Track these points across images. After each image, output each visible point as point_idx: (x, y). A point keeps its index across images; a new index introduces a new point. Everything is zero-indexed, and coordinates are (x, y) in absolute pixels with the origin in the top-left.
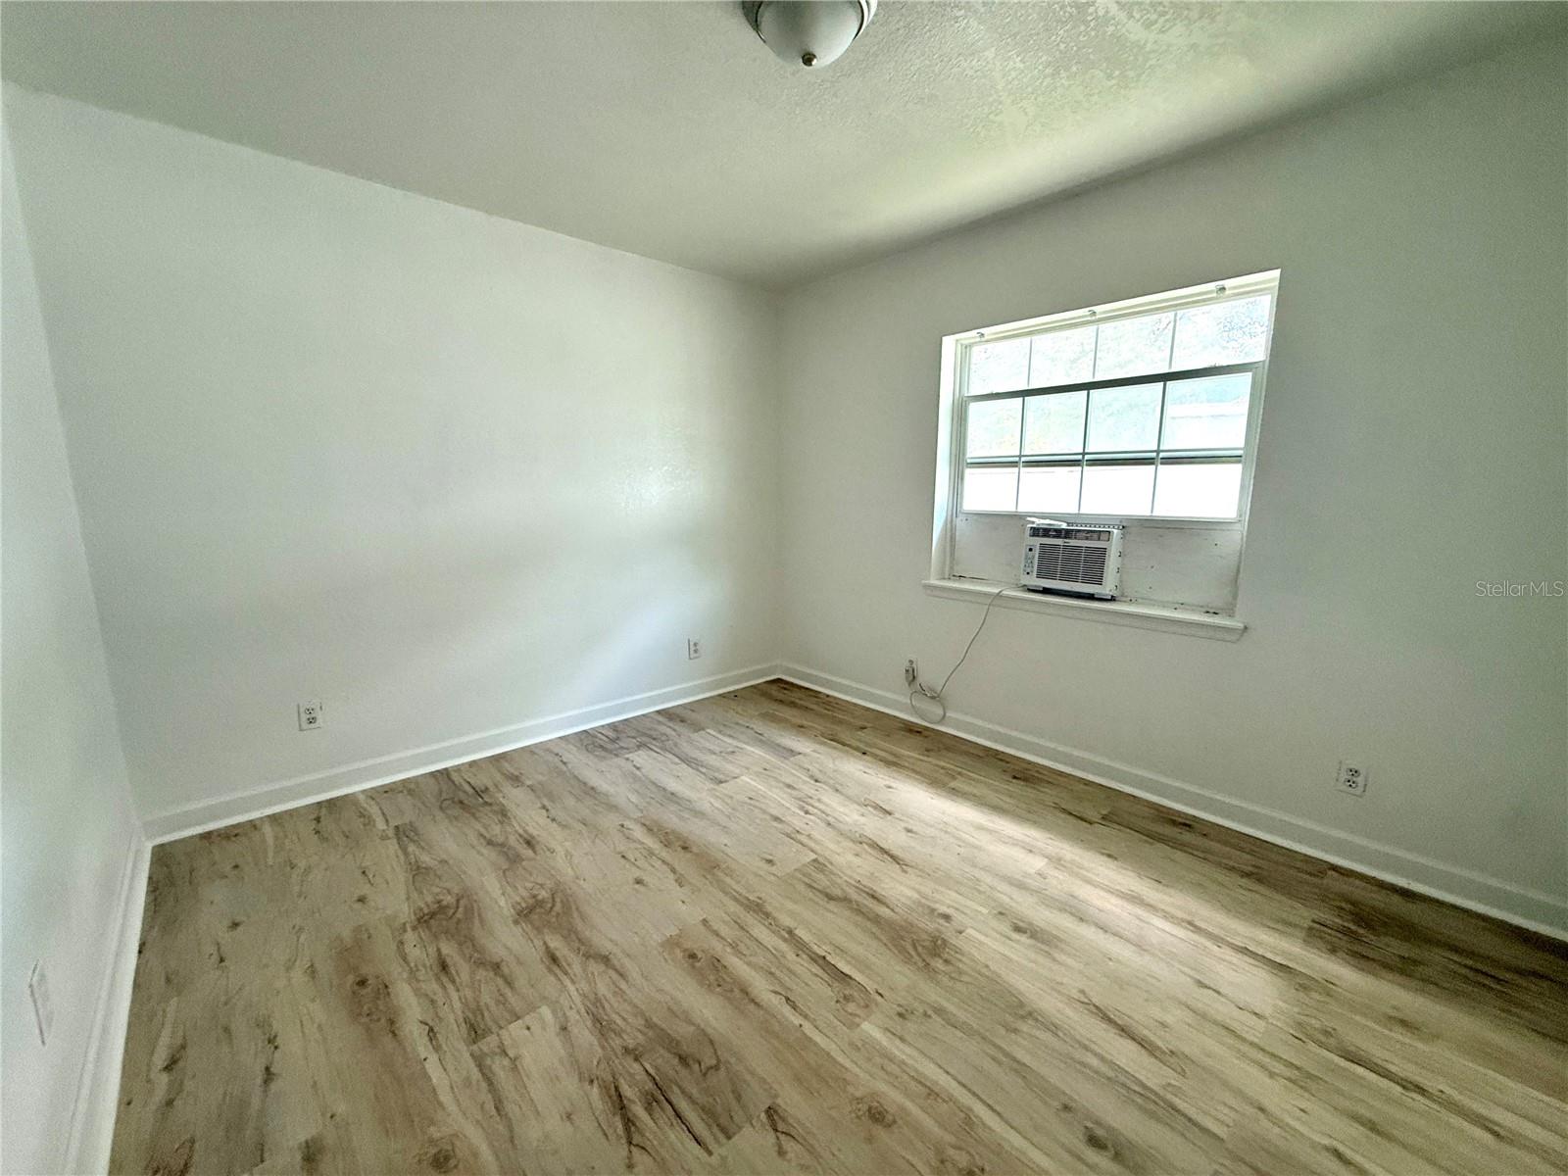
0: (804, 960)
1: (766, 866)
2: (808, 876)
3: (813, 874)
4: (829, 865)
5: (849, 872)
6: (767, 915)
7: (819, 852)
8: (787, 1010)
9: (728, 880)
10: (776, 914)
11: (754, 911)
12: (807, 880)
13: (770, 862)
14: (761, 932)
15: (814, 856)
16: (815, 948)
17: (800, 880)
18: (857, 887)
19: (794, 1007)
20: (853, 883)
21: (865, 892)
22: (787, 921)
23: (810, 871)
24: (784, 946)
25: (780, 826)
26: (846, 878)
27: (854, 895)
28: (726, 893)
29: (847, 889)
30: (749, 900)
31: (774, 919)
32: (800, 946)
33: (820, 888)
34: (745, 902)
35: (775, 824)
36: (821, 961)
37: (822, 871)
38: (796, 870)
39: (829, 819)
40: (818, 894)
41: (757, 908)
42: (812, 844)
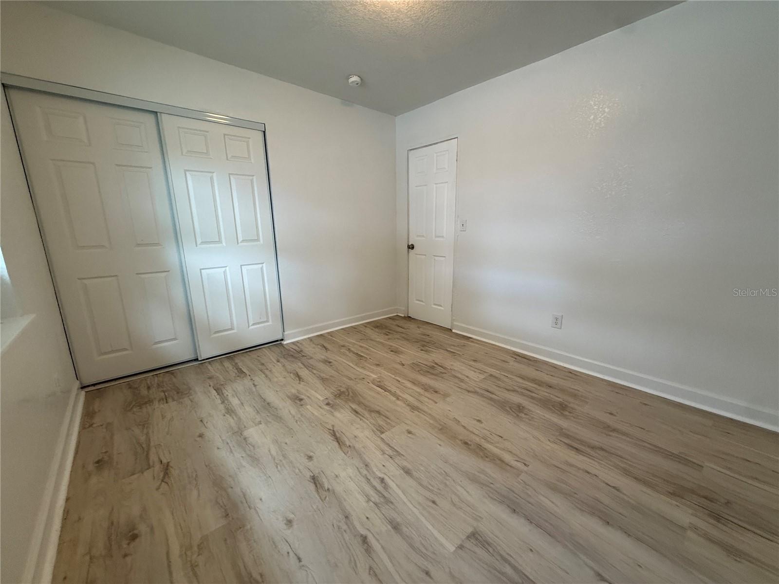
0: (393, 391)
1: (412, 430)
2: (388, 424)
3: (385, 425)
4: (375, 429)
5: (365, 425)
6: (408, 405)
7: (379, 439)
8: (399, 379)
9: (432, 422)
10: (404, 405)
11: (414, 406)
12: (389, 421)
13: (410, 432)
14: (411, 399)
15: (383, 436)
16: (388, 394)
17: (392, 421)
18: (363, 417)
19: (397, 380)
20: (364, 419)
21: (360, 415)
22: (399, 402)
23: (386, 426)
24: (401, 394)
25: (405, 464)
26: (367, 421)
27: (366, 414)
28: (430, 414)
29: (368, 416)
30: (418, 411)
31: (405, 403)
32: (394, 394)
33: (382, 416)
34: (419, 410)
35: (409, 466)
36: (386, 390)
37: (380, 426)
38: (394, 427)
39: (365, 472)
40: (384, 414)
41: (414, 408)
42: (383, 446)
